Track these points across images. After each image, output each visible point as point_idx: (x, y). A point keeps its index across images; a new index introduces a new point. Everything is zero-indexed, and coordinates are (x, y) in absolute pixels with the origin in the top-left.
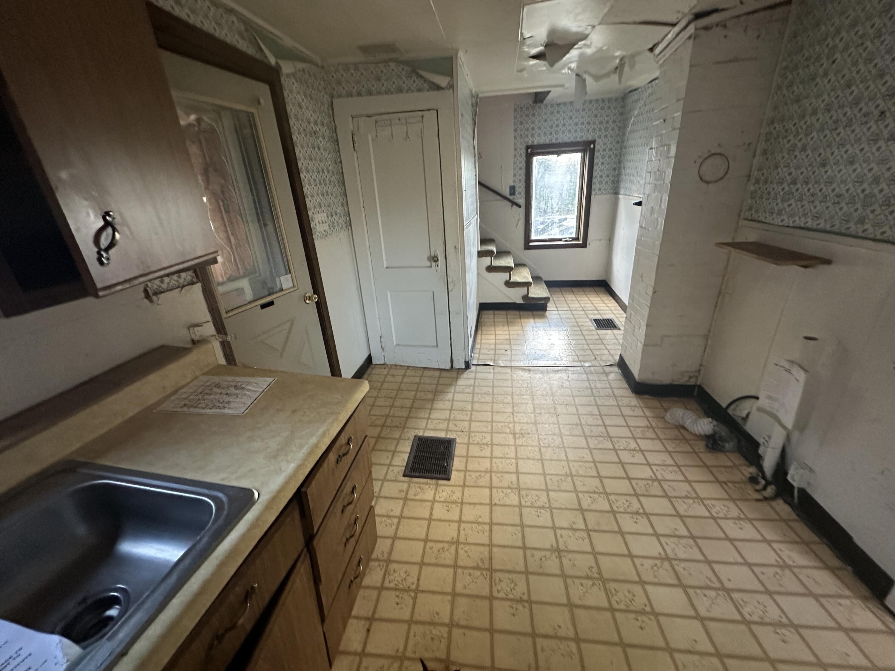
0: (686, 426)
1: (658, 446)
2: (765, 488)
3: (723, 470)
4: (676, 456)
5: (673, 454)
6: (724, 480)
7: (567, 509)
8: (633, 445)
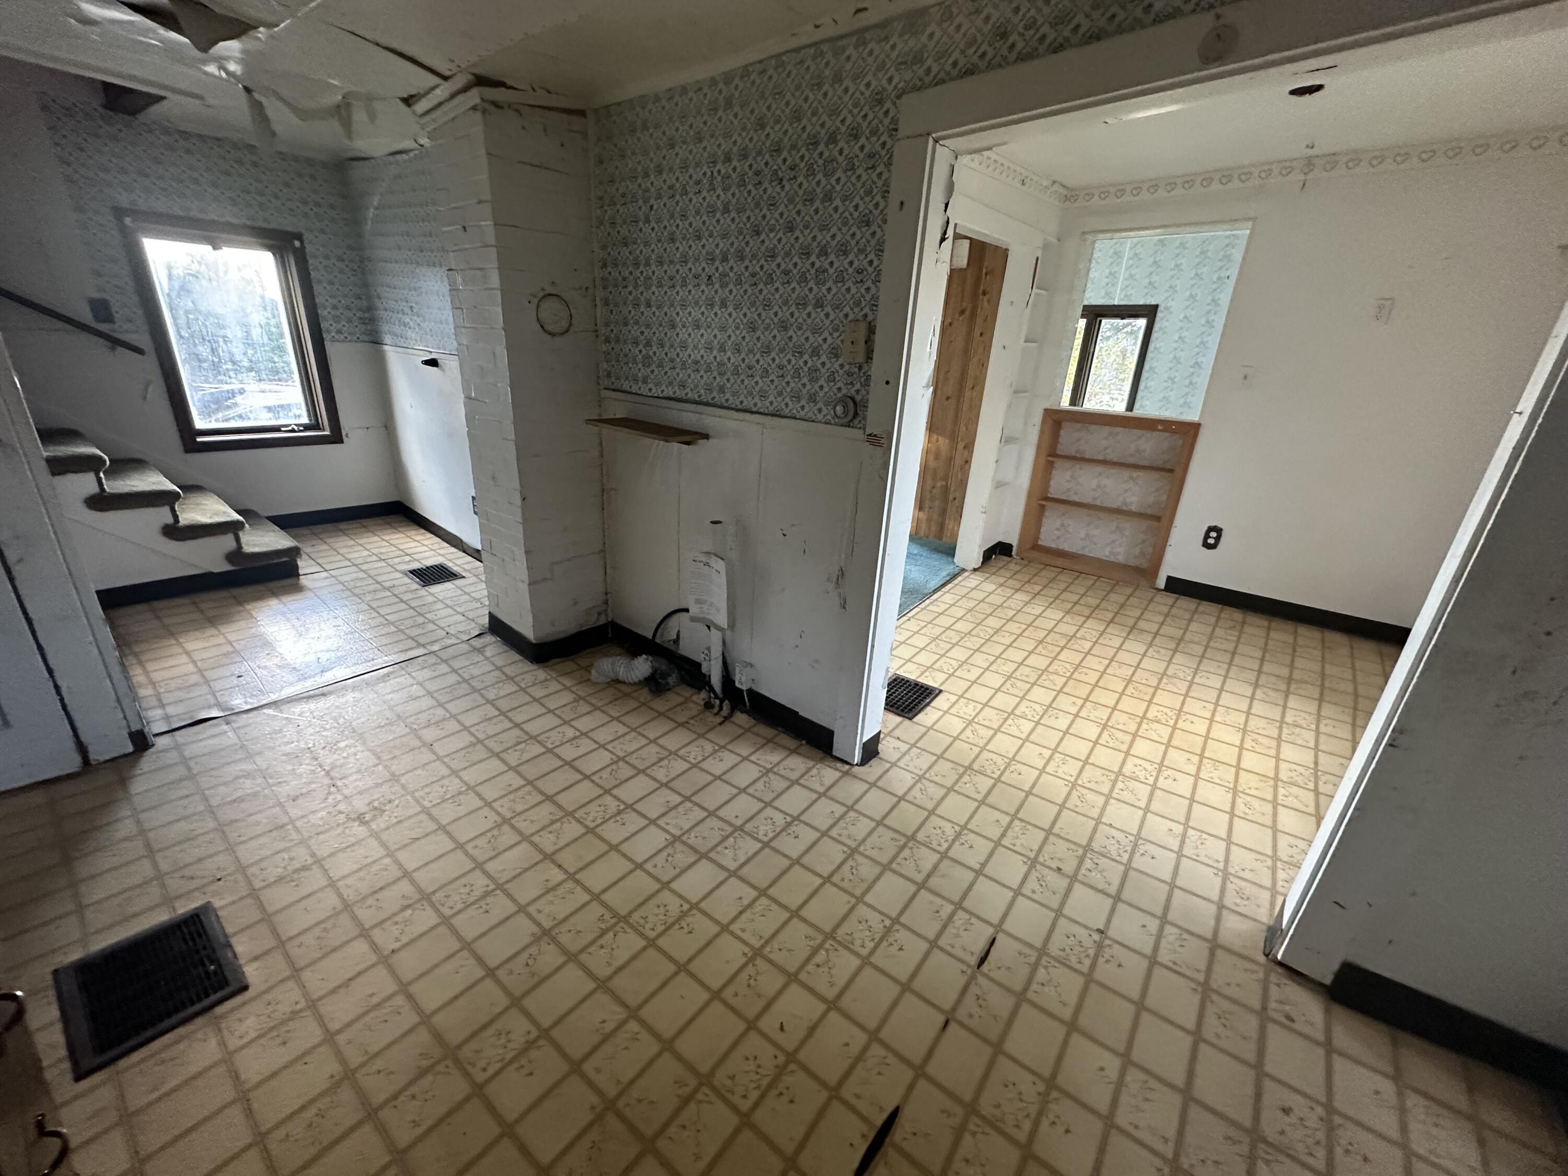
0: (621, 678)
1: (599, 718)
2: (721, 708)
3: (678, 709)
4: (628, 719)
5: (622, 719)
6: (685, 720)
7: (526, 870)
8: (570, 733)
